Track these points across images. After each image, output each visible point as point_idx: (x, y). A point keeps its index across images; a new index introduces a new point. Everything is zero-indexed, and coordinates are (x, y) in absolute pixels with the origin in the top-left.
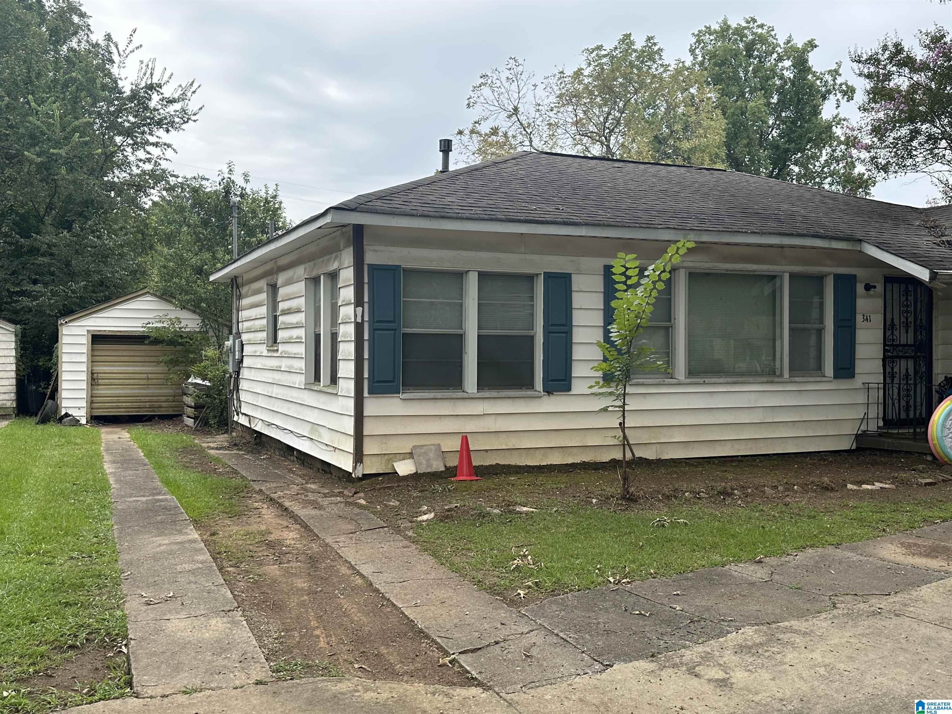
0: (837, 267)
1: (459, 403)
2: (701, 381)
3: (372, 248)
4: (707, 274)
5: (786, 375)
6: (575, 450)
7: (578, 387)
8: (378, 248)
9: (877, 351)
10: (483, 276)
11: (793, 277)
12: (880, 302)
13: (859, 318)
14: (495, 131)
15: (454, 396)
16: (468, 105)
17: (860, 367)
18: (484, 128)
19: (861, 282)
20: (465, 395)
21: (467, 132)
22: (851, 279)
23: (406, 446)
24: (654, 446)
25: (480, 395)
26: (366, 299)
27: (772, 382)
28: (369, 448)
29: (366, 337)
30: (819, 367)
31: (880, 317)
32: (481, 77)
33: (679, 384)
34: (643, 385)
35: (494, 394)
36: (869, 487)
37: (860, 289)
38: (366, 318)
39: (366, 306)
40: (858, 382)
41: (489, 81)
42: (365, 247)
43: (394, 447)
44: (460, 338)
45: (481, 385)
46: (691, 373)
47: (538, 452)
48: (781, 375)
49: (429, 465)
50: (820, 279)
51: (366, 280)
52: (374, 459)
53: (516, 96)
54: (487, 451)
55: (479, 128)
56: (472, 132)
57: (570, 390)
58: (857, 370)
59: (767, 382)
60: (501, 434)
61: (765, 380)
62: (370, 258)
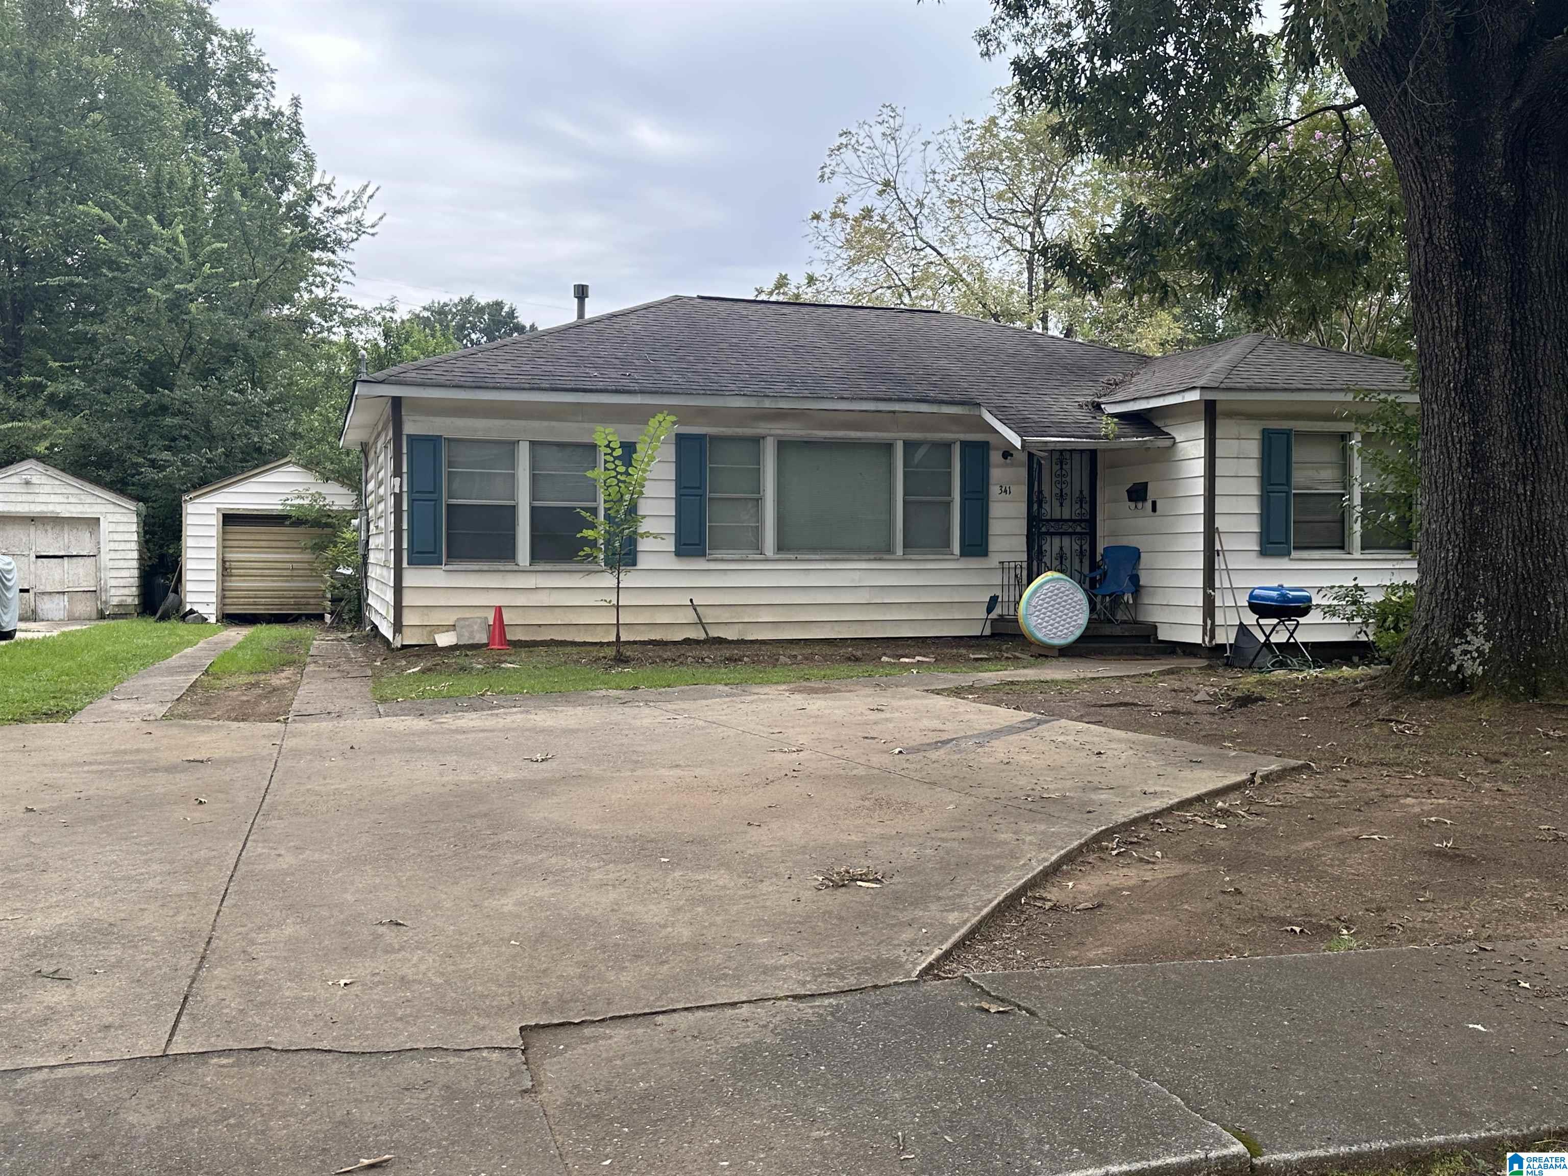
0: (965, 432)
1: (510, 576)
2: (793, 557)
3: (411, 418)
4: (806, 442)
5: (900, 551)
6: (643, 628)
7: (644, 562)
8: (417, 418)
9: (1021, 527)
10: (533, 443)
11: (909, 446)
12: (1024, 472)
13: (994, 490)
14: (867, 213)
15: (502, 568)
16: (822, 176)
17: (995, 544)
18: (852, 210)
19: (997, 449)
20: (516, 568)
21: (826, 216)
22: (984, 446)
23: (449, 618)
24: (736, 626)
25: (532, 568)
26: (405, 469)
27: (880, 560)
28: (409, 619)
29: (405, 507)
30: (947, 544)
31: (1025, 488)
32: (841, 135)
33: (767, 560)
34: (722, 560)
35: (548, 567)
36: (907, 660)
37: (995, 457)
38: (405, 489)
39: (405, 477)
40: (993, 561)
41: (853, 141)
42: (404, 418)
43: (436, 619)
44: (513, 509)
45: (535, 557)
46: (781, 547)
47: (599, 628)
48: (894, 553)
49: (471, 636)
50: (948, 445)
51: (405, 450)
52: (414, 630)
53: (894, 161)
54: (540, 625)
55: (844, 209)
56: (834, 215)
57: (635, 564)
58: (992, 547)
59: (875, 560)
60: (557, 610)
61: (872, 557)
62: (409, 428)
